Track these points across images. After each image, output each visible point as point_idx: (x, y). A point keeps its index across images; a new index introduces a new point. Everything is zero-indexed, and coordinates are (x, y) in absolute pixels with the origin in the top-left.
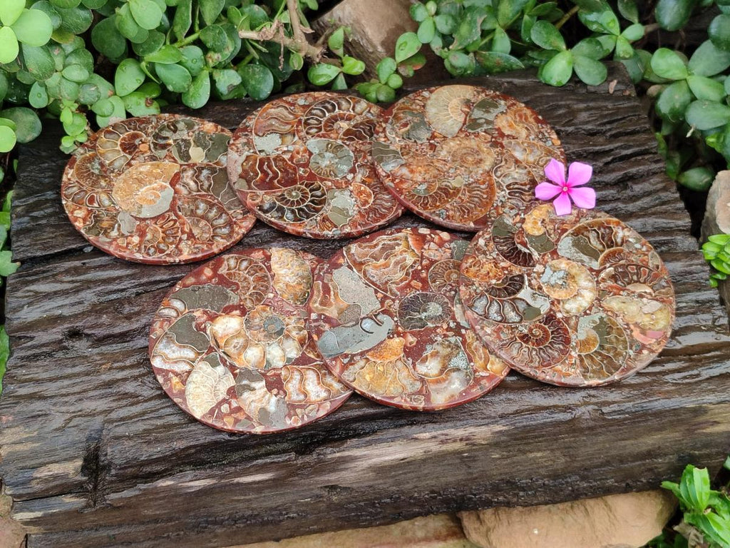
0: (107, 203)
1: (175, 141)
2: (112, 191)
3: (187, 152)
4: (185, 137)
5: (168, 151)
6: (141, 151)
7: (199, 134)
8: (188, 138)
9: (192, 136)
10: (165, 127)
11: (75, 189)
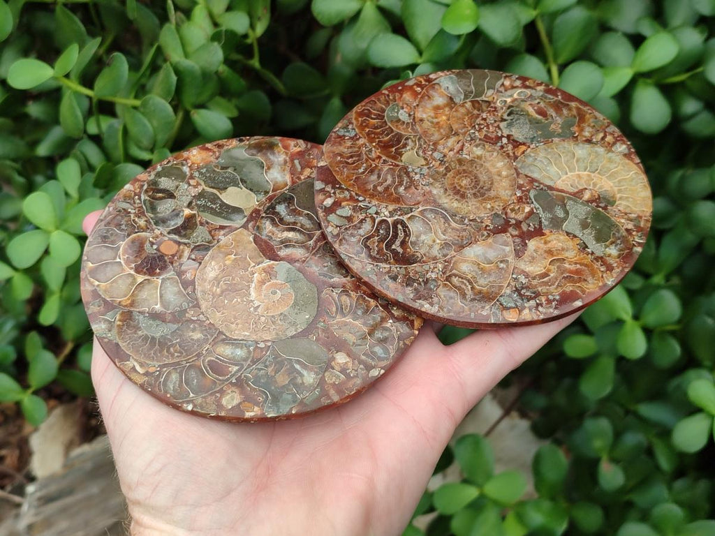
0: (240, 353)
1: (189, 205)
2: (221, 333)
3: (223, 205)
4: (194, 192)
5: (202, 224)
6: (173, 256)
7: (201, 173)
8: (200, 189)
9: (198, 184)
10: (152, 204)
11: (174, 376)
